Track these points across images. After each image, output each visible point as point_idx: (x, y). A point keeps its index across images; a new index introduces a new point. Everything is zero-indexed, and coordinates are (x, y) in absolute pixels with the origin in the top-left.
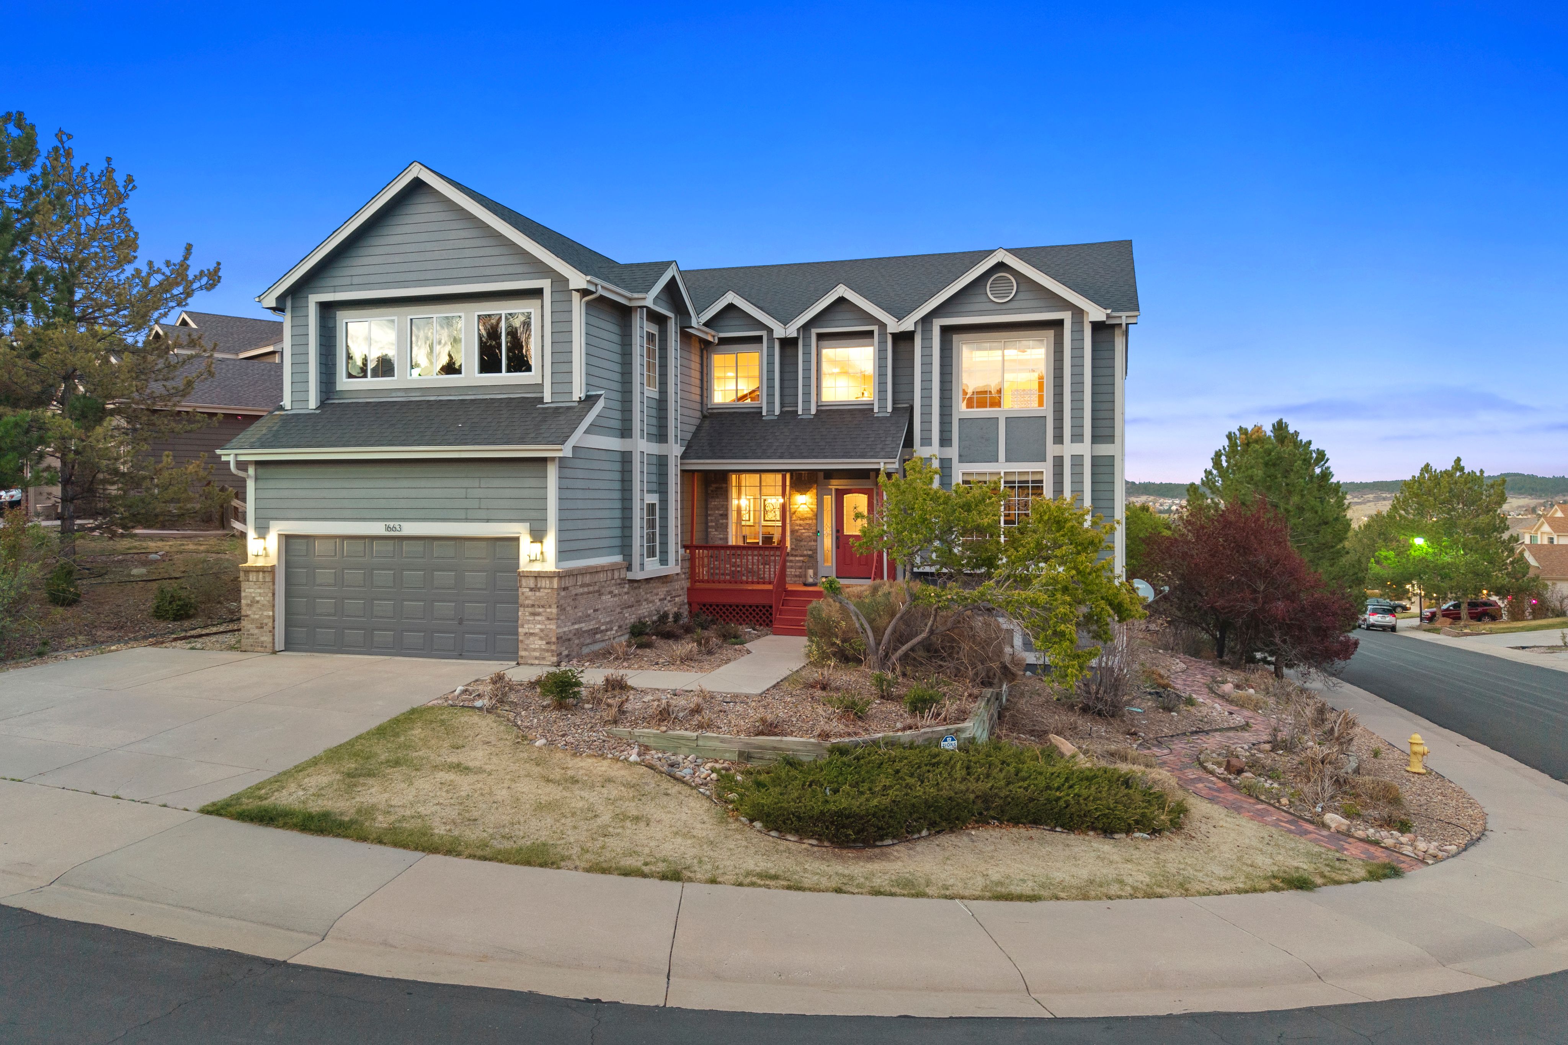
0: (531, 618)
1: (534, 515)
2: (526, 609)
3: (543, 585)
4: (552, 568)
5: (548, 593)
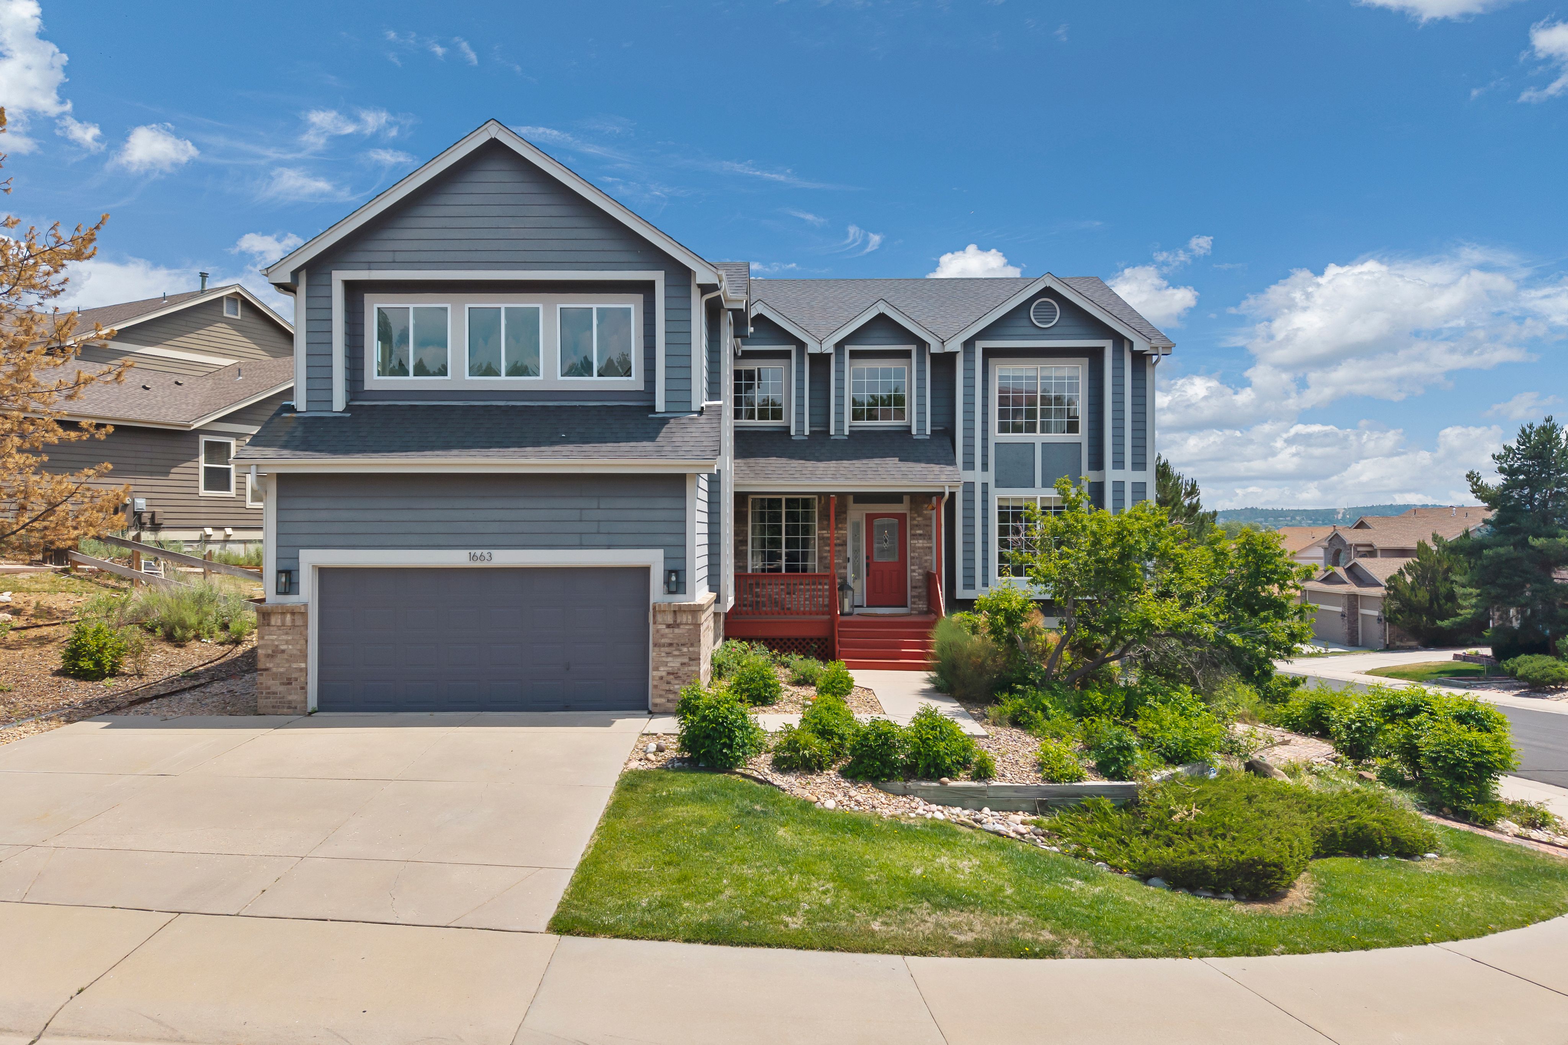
0: (669, 659)
1: (669, 540)
2: (662, 649)
3: (684, 620)
4: (694, 600)
5: (690, 629)
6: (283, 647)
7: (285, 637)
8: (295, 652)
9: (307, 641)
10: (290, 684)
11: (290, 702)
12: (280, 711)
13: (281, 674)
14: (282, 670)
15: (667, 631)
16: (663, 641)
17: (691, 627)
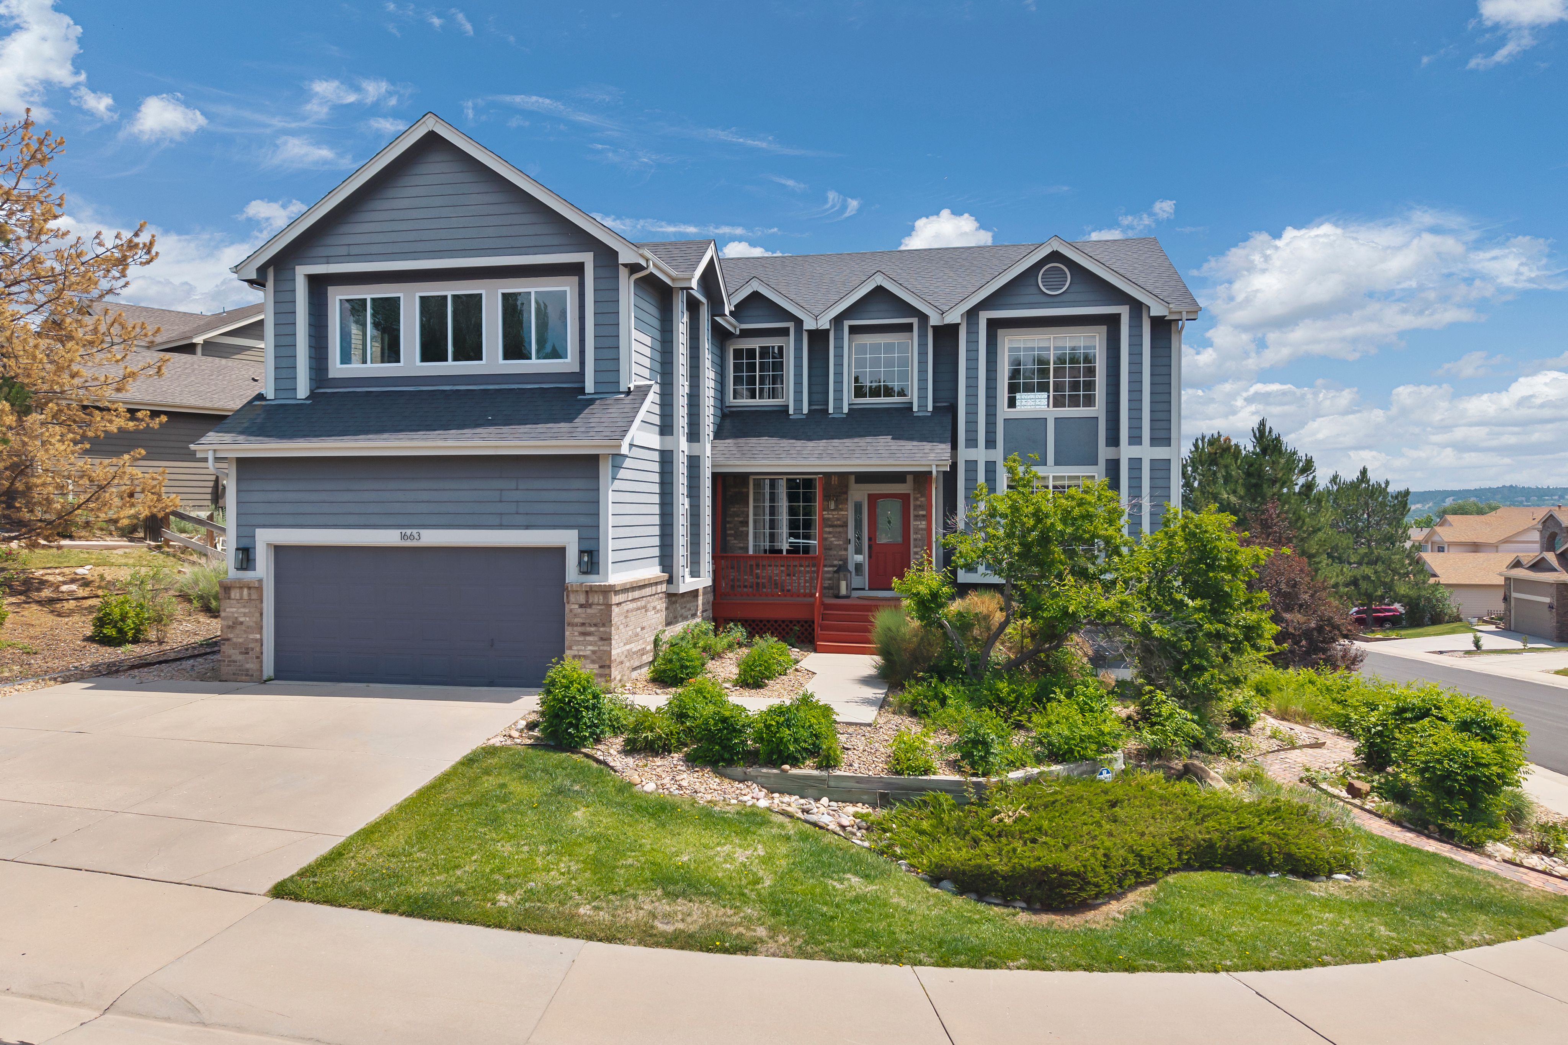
0: (581, 638)
1: (583, 520)
2: (575, 628)
3: (596, 601)
4: (607, 581)
5: (602, 610)
6: (242, 619)
7: (242, 610)
8: (251, 624)
9: (261, 614)
10: (247, 653)
11: (247, 670)
12: (239, 678)
13: (240, 644)
14: (241, 640)
15: (580, 610)
16: (576, 620)
17: (603, 607)
